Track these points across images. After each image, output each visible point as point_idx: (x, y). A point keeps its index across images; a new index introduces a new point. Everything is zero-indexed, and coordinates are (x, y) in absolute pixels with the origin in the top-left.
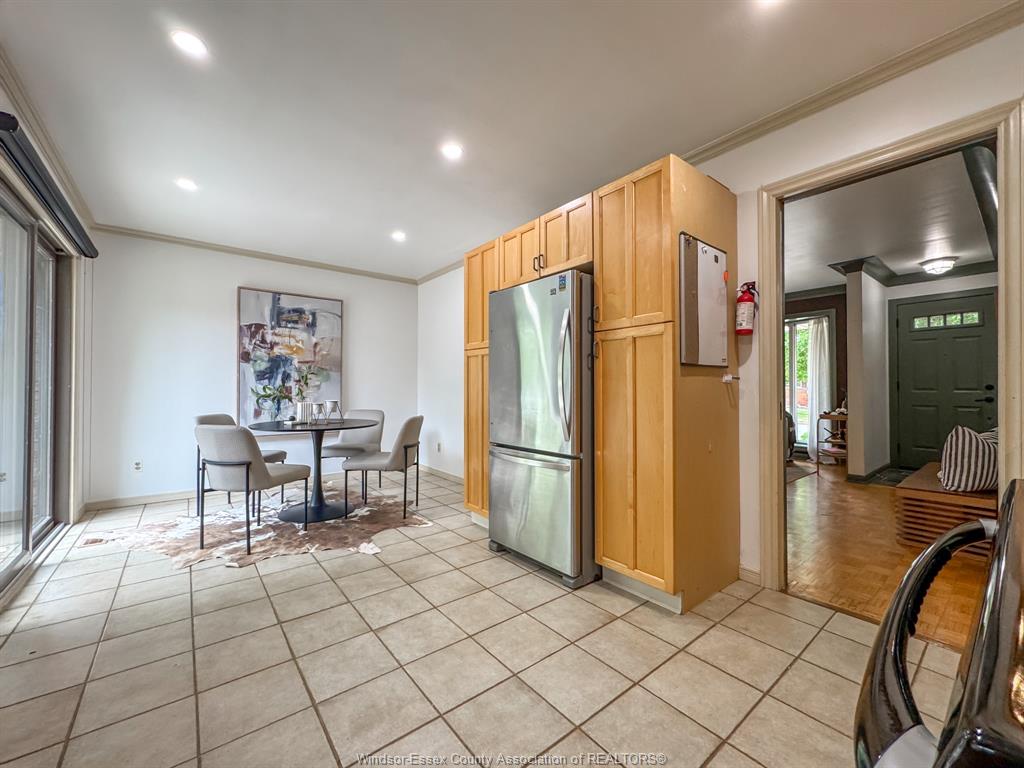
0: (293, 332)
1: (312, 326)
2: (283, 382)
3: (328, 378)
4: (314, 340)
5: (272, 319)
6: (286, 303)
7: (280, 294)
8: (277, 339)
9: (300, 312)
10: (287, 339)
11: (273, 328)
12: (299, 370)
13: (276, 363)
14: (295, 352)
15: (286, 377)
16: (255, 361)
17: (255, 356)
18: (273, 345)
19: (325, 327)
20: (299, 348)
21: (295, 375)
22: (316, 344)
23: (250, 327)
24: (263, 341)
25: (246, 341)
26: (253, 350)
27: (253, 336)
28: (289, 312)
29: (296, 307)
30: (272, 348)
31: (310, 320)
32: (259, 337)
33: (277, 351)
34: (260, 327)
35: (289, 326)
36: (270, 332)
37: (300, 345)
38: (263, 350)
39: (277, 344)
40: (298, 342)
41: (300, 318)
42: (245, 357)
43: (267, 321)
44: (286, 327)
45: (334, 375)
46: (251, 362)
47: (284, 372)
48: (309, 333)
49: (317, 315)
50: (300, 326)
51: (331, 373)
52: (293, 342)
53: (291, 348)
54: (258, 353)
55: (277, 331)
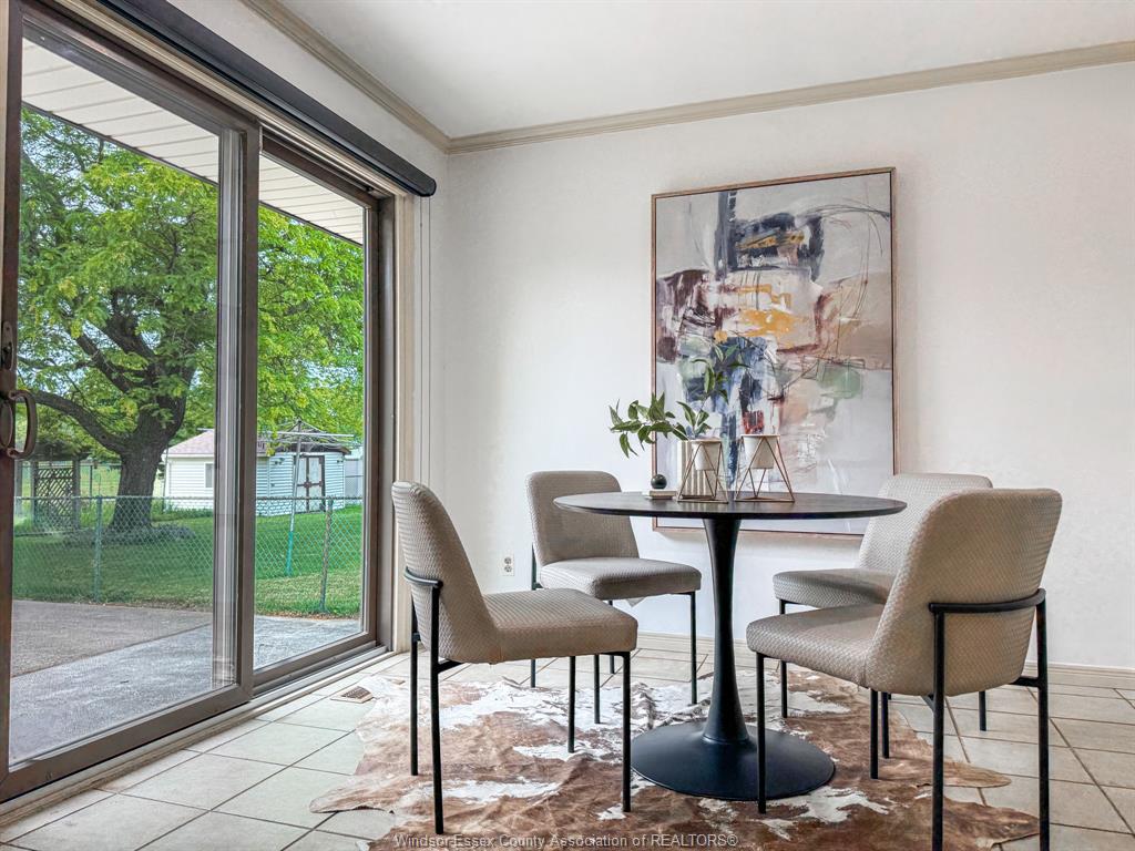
0: (767, 278)
1: (813, 252)
2: (744, 404)
3: (855, 387)
4: (817, 289)
5: (718, 256)
6: (750, 209)
7: (734, 190)
8: (729, 300)
9: (780, 224)
10: (750, 297)
11: (720, 275)
12: (779, 371)
13: (733, 359)
14: (772, 326)
15: (751, 389)
16: (685, 357)
17: (684, 346)
18: (721, 315)
19: (840, 251)
20: (779, 316)
21: (770, 385)
22: (821, 301)
23: (673, 280)
24: (701, 308)
25: (667, 312)
26: (681, 332)
27: (679, 301)
28: (756, 229)
29: (771, 212)
30: (718, 323)
31: (806, 241)
32: (691, 301)
33: (729, 328)
34: (693, 276)
35: (756, 263)
36: (714, 284)
37: (782, 307)
38: (701, 330)
39: (728, 312)
40: (775, 300)
41: (781, 240)
42: (666, 349)
43: (708, 262)
44: (749, 268)
45: (875, 380)
46: (678, 359)
47: (746, 379)
48: (804, 272)
49: (826, 226)
50: (781, 260)
51: (862, 372)
52: (765, 302)
53: (760, 317)
54: (691, 338)
55: (728, 282)
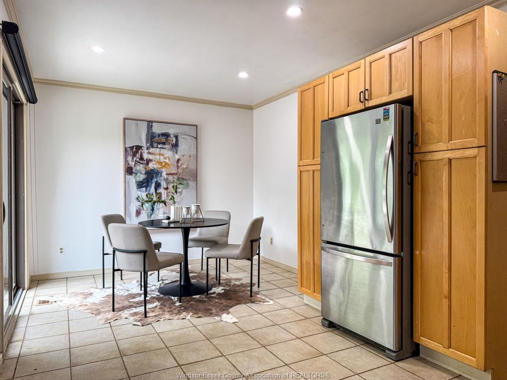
0: (163, 151)
1: (175, 146)
2: (156, 190)
3: (187, 186)
4: (177, 157)
5: (147, 142)
6: (157, 129)
7: (152, 122)
8: (151, 157)
9: (166, 135)
10: (158, 157)
11: (148, 148)
12: (166, 180)
13: (151, 175)
14: (164, 166)
15: (158, 186)
16: (136, 174)
17: (136, 170)
18: (148, 161)
19: (185, 146)
20: (166, 163)
21: (164, 184)
22: (178, 160)
23: (132, 148)
24: (142, 158)
25: (130, 158)
26: (135, 166)
27: (134, 155)
28: (159, 136)
29: (164, 131)
30: (147, 164)
31: (174, 142)
32: (138, 155)
33: (151, 166)
34: (139, 148)
35: (159, 146)
36: (146, 151)
37: (167, 161)
38: (141, 165)
39: (151, 160)
40: (165, 158)
41: (167, 140)
42: (129, 171)
43: (144, 144)
44: (157, 147)
45: (192, 184)
46: (134, 174)
47: (156, 182)
48: (174, 151)
49: (180, 139)
50: (167, 146)
51: (189, 182)
52: (162, 159)
53: (160, 163)
54: (138, 168)
55: (150, 151)
